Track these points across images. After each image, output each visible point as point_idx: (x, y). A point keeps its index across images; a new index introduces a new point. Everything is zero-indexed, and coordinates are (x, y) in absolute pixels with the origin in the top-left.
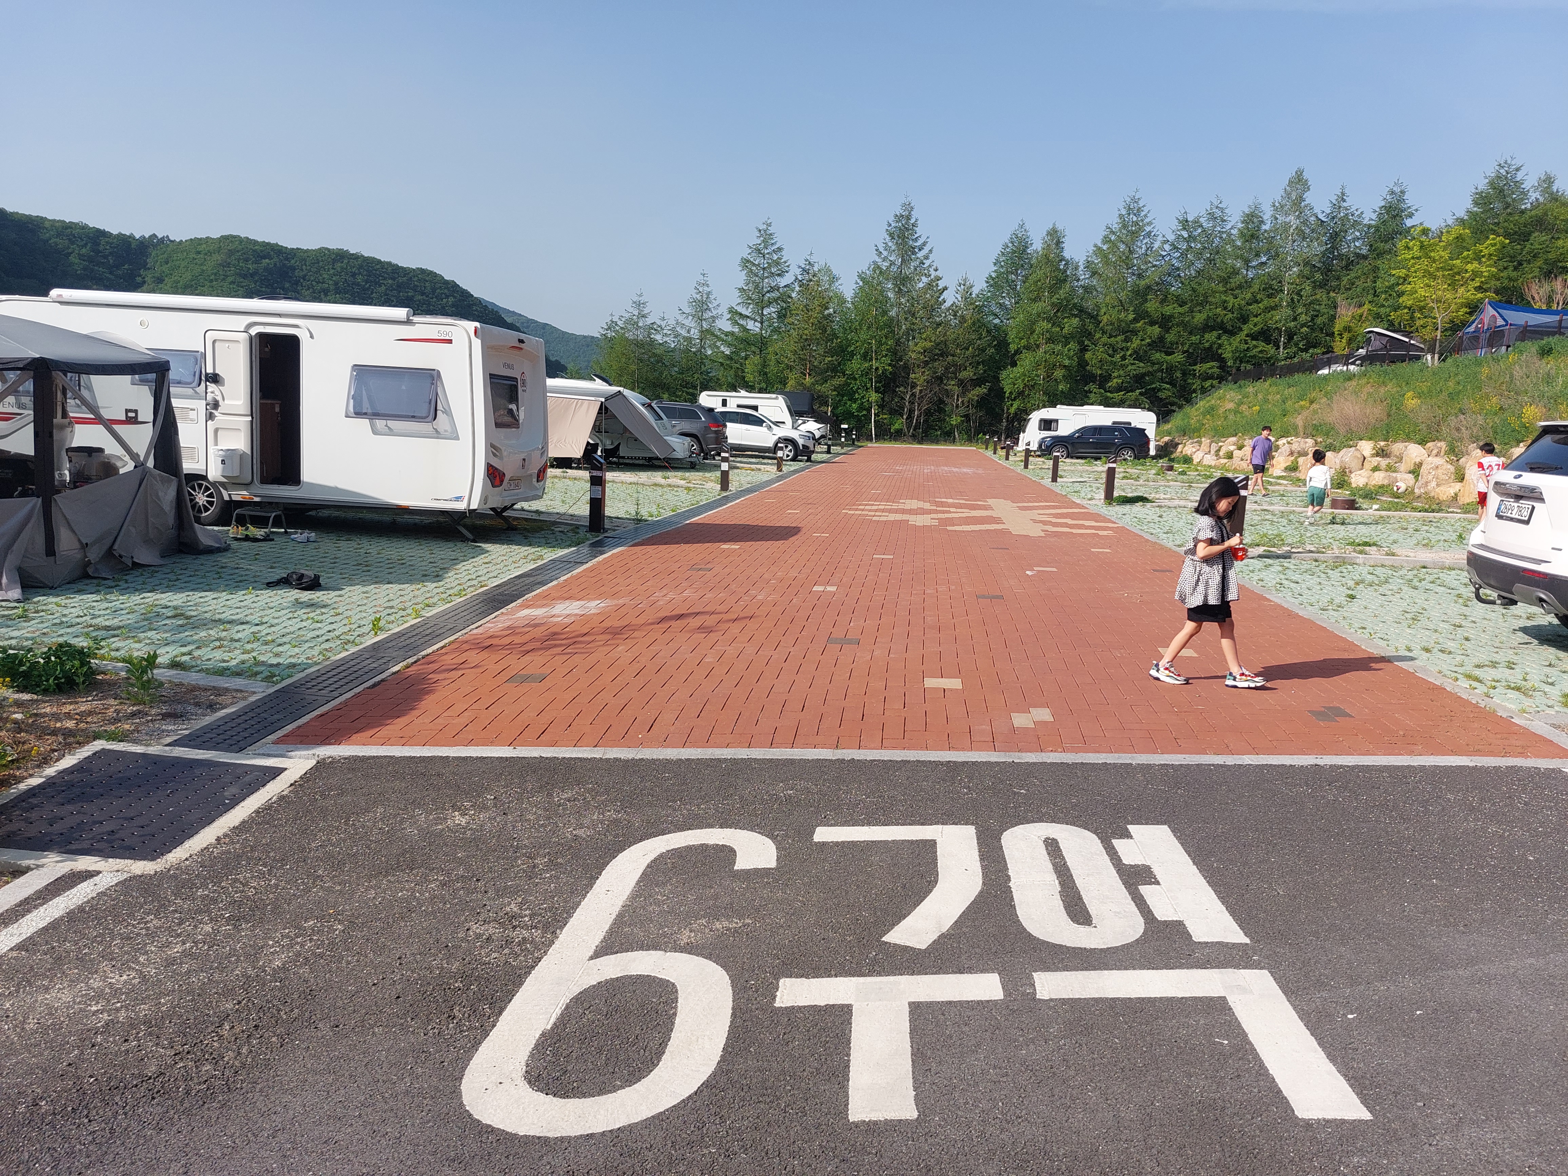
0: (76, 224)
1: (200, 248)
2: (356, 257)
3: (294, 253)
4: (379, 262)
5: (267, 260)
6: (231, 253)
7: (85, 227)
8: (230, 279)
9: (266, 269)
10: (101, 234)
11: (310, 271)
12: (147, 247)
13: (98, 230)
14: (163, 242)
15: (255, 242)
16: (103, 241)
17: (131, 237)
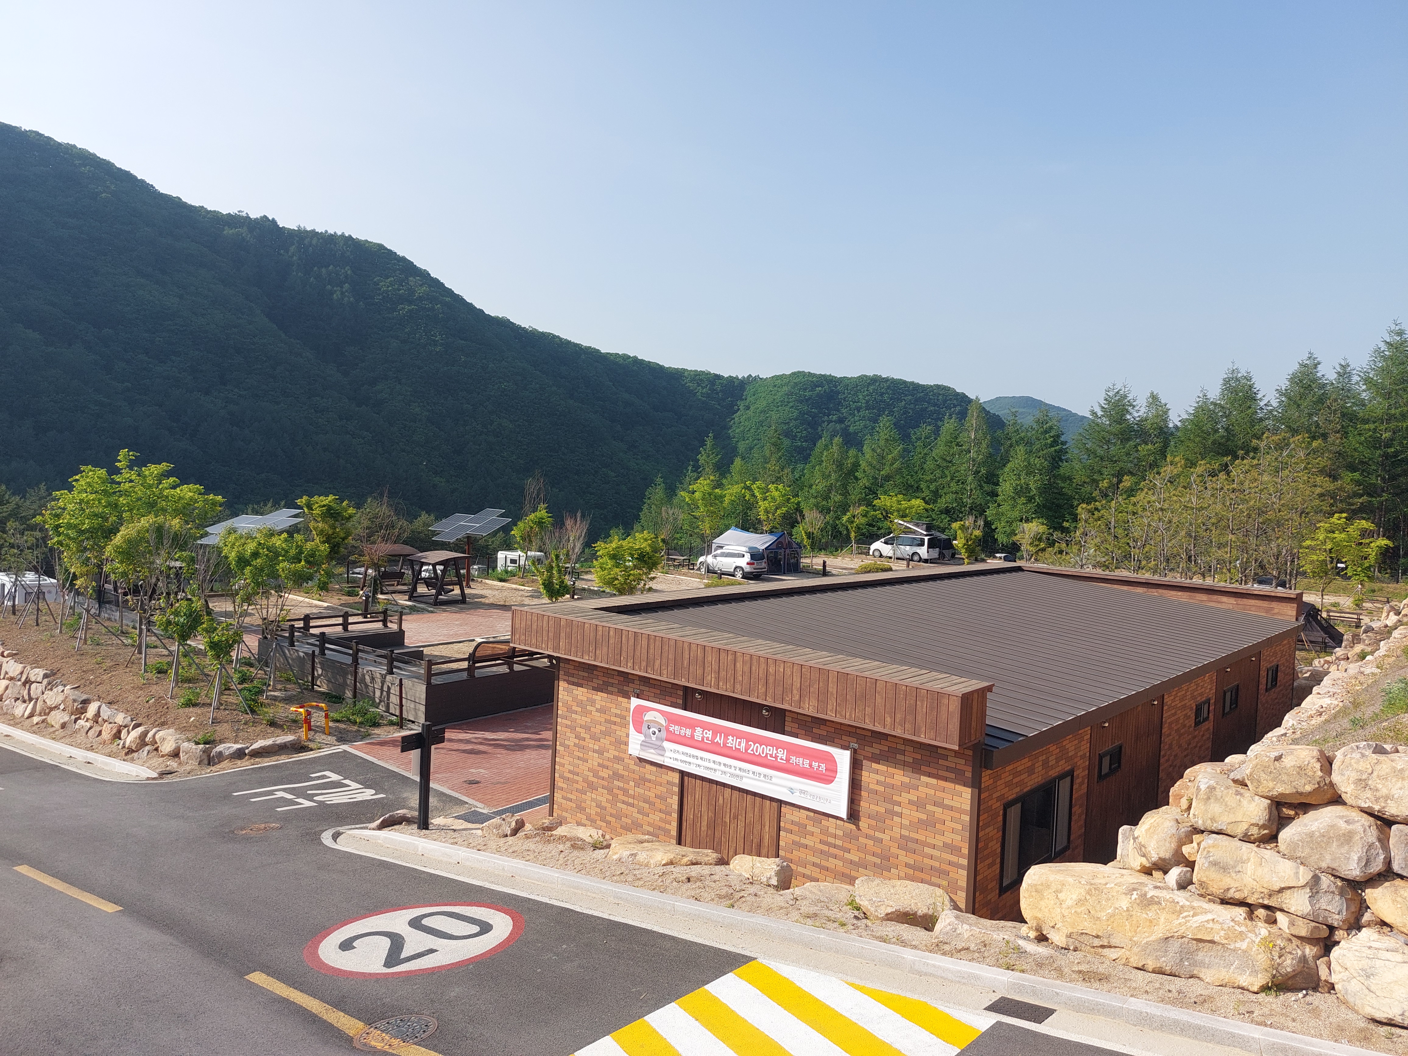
0: (703, 372)
2: (886, 380)
4: (905, 382)
5: (820, 388)
6: (796, 384)
7: (709, 373)
8: (791, 404)
9: (818, 395)
10: (718, 377)
11: (850, 393)
14: (756, 379)
15: (814, 375)
17: (737, 378)
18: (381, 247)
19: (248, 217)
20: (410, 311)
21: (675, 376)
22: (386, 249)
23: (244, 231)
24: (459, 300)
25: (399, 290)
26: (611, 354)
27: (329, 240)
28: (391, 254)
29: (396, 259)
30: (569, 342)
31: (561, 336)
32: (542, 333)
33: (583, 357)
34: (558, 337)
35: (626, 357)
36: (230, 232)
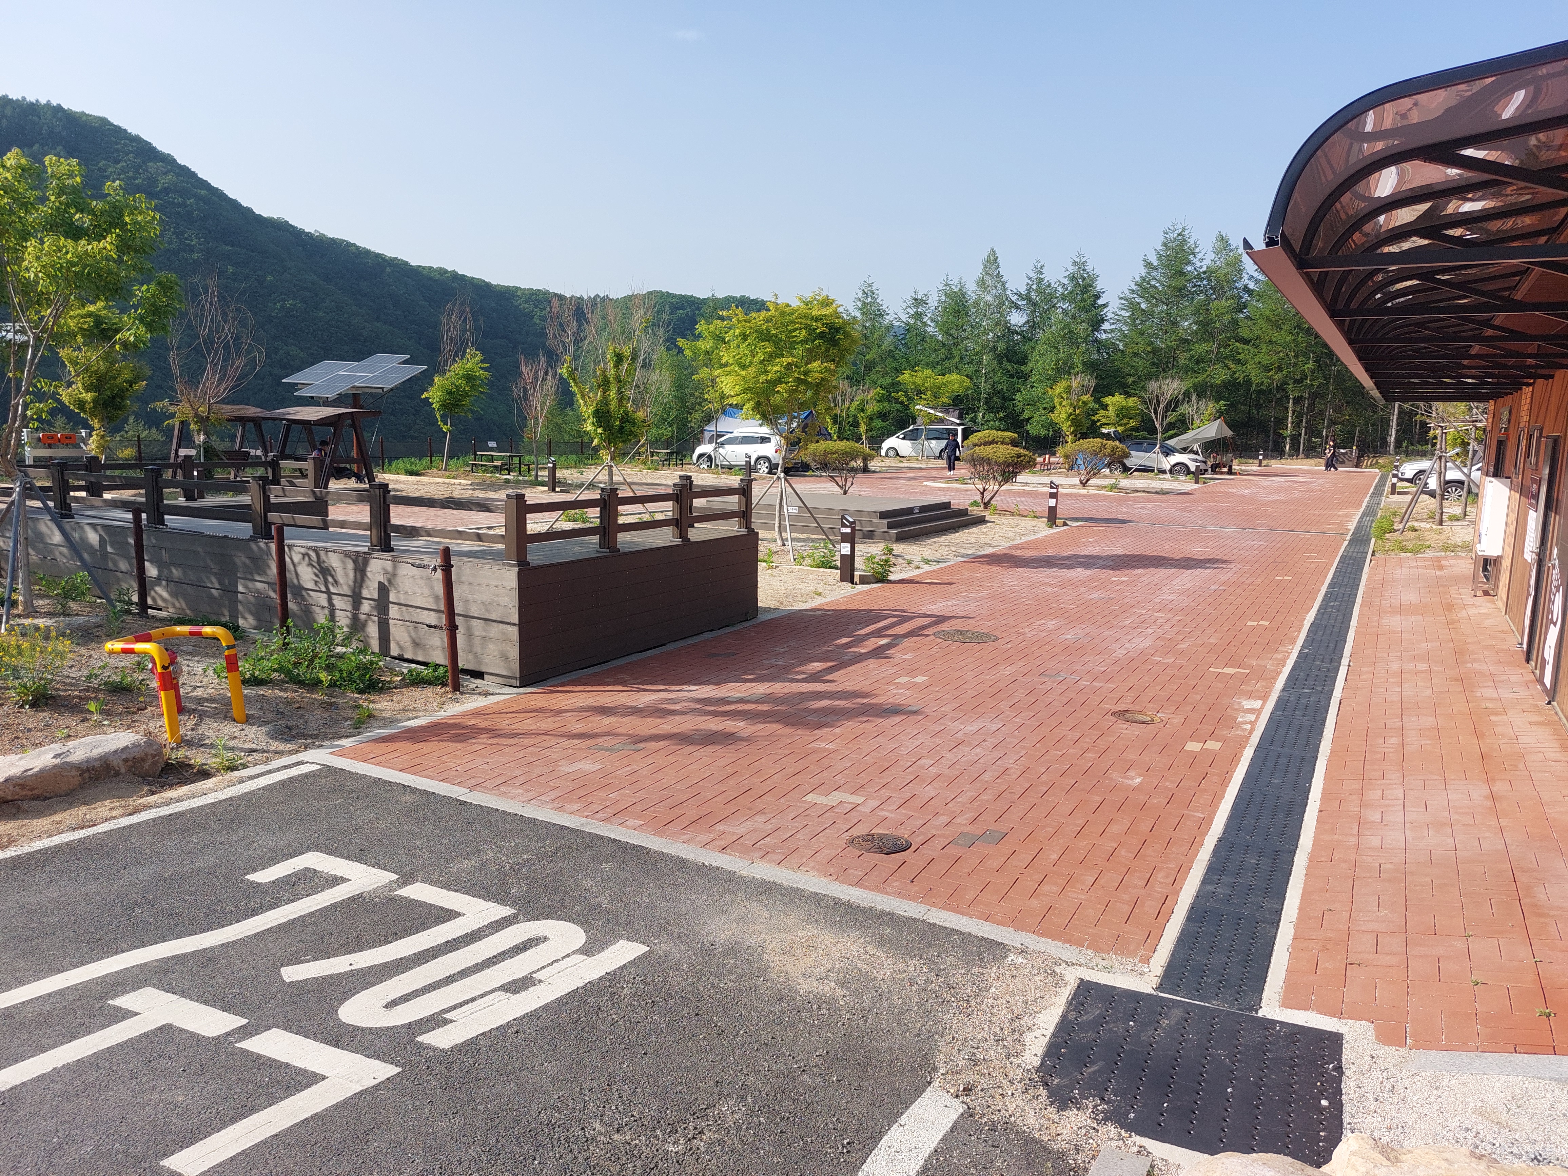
18: (104, 121)
22: (112, 124)
24: (217, 193)
25: (136, 179)
26: (424, 268)
28: (119, 132)
29: (127, 138)
30: (367, 252)
31: (359, 244)
32: (333, 239)
33: (388, 270)
34: (354, 245)
35: (442, 272)
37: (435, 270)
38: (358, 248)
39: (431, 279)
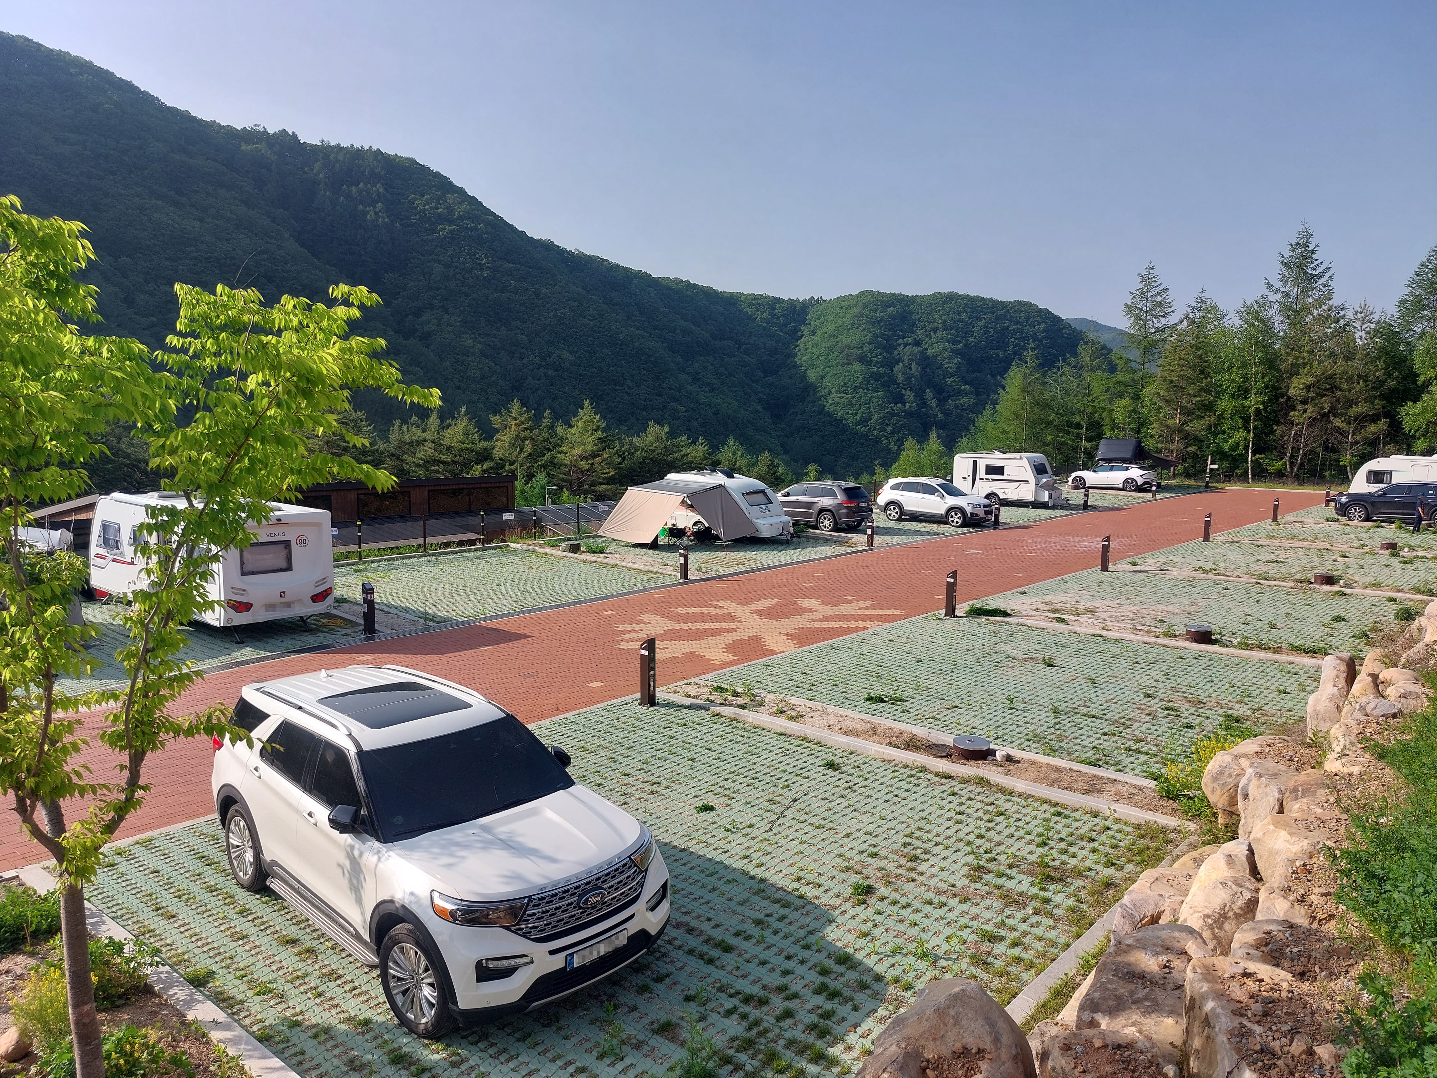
0: (761, 295)
1: (843, 304)
2: (963, 297)
3: (913, 299)
4: (983, 299)
5: (892, 308)
6: (865, 305)
7: (768, 297)
8: (863, 327)
9: (890, 316)
10: (778, 300)
11: (924, 313)
12: (807, 307)
13: (775, 298)
14: (818, 302)
15: (884, 294)
16: (778, 305)
17: (797, 300)
18: (413, 162)
19: (265, 132)
20: (451, 232)
21: (731, 300)
22: (418, 164)
23: (263, 147)
25: (438, 209)
26: (664, 278)
27: (356, 155)
28: (424, 169)
29: (430, 175)
30: (618, 266)
31: (609, 260)
32: (589, 256)
33: (635, 281)
34: (606, 260)
35: (677, 281)
36: (249, 148)
37: (672, 281)
38: (610, 263)
39: (670, 288)
